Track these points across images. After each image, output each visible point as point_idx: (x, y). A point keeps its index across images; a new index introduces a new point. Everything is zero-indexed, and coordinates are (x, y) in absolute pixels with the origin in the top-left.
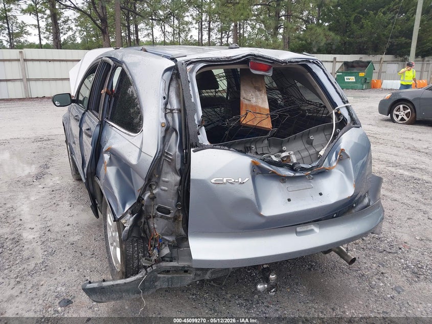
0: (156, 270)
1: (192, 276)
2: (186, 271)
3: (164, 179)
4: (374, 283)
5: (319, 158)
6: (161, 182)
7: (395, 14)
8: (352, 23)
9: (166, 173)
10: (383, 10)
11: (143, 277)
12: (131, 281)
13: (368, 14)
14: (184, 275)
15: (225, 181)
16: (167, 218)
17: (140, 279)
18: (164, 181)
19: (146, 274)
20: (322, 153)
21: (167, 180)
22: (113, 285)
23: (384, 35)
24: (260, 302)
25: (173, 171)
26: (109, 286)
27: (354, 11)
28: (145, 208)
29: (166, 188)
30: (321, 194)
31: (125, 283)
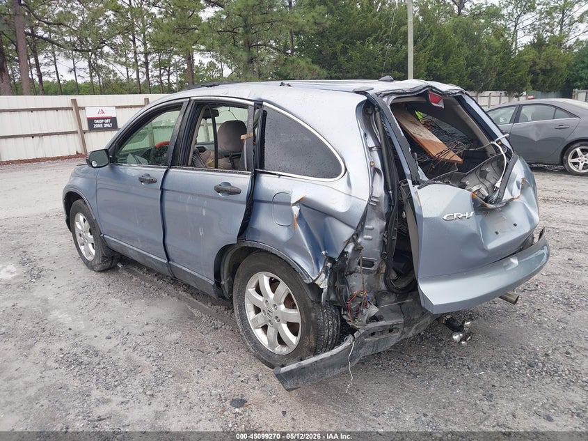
0: (364, 334)
1: (398, 334)
2: (391, 331)
3: (366, 226)
4: (538, 319)
5: (495, 191)
6: (365, 231)
7: (385, 44)
8: (339, 54)
9: (370, 220)
10: (371, 39)
11: (351, 344)
12: (338, 351)
13: (354, 44)
14: (390, 335)
15: (455, 217)
16: (369, 272)
17: (349, 348)
18: (368, 229)
19: (353, 341)
20: (498, 185)
21: (371, 227)
22: (316, 361)
23: (375, 69)
24: (451, 356)
25: (378, 216)
26: (311, 364)
27: (338, 40)
28: (349, 263)
29: (370, 237)
30: (515, 225)
31: (331, 356)
